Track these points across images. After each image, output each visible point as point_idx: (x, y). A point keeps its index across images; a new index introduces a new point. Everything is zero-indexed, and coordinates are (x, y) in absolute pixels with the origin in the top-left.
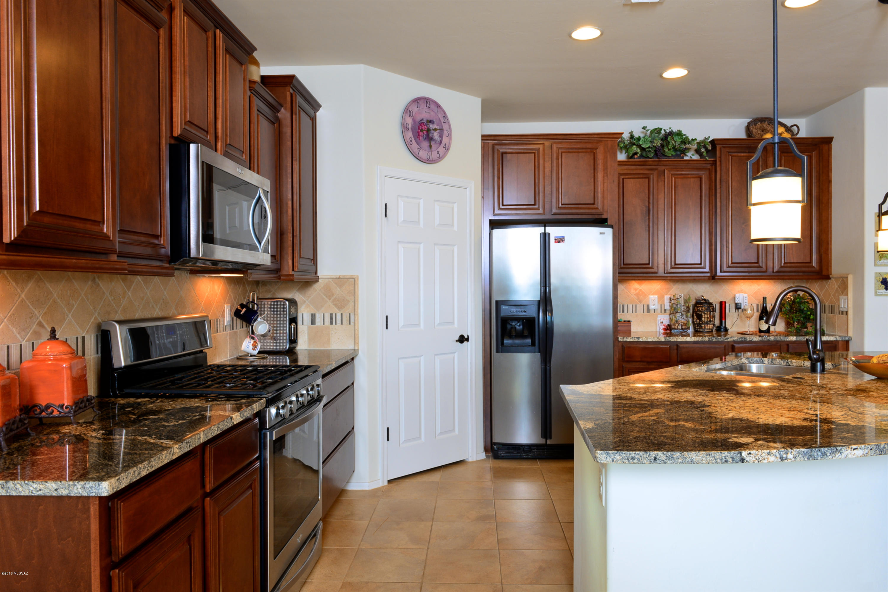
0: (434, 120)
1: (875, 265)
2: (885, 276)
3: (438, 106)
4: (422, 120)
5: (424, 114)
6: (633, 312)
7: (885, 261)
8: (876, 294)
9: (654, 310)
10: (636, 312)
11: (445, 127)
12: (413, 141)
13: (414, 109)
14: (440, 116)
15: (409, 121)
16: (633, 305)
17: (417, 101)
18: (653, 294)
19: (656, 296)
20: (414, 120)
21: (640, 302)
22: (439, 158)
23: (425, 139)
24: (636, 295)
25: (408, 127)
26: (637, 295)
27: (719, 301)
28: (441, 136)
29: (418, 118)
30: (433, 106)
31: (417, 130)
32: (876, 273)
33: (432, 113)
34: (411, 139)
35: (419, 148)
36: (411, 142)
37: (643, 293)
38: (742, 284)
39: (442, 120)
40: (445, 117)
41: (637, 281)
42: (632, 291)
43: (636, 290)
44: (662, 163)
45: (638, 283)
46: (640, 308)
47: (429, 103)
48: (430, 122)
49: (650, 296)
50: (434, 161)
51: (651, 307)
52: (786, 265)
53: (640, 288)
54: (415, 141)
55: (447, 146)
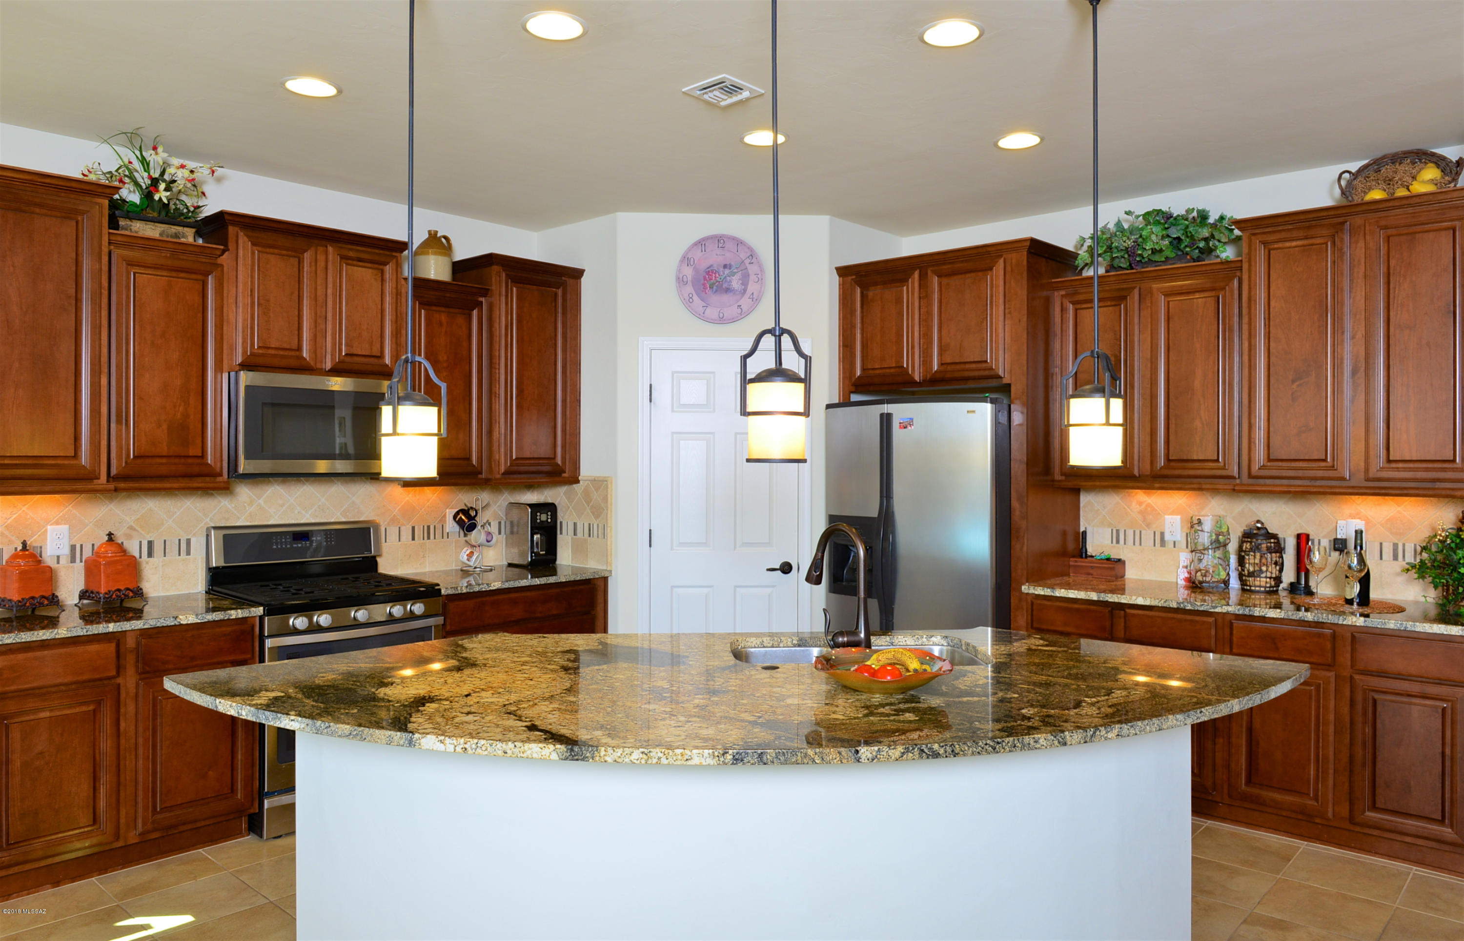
0: (733, 263)
3: (739, 242)
4: (711, 266)
5: (714, 258)
6: (1134, 544)
9: (1175, 542)
10: (1140, 544)
11: (752, 267)
12: (695, 298)
13: (698, 254)
14: (742, 254)
15: (689, 272)
16: (1134, 532)
17: (701, 243)
18: (1172, 513)
19: (1179, 517)
20: (696, 270)
21: (1148, 525)
22: (740, 314)
23: (716, 291)
24: (1140, 512)
25: (685, 279)
26: (1144, 515)
27: (1297, 533)
28: (745, 282)
29: (704, 266)
30: (729, 245)
31: (702, 282)
33: (728, 255)
34: (691, 296)
35: (705, 305)
36: (691, 300)
37: (1154, 509)
38: (1360, 502)
39: (747, 261)
40: (753, 255)
41: (1143, 490)
42: (1134, 505)
43: (1140, 503)
44: (1145, 275)
45: (1145, 493)
46: (1147, 536)
47: (722, 241)
48: (725, 266)
49: (1166, 517)
50: (733, 320)
51: (1167, 537)
52: (1394, 465)
53: (1150, 501)
54: (698, 295)
55: (755, 296)
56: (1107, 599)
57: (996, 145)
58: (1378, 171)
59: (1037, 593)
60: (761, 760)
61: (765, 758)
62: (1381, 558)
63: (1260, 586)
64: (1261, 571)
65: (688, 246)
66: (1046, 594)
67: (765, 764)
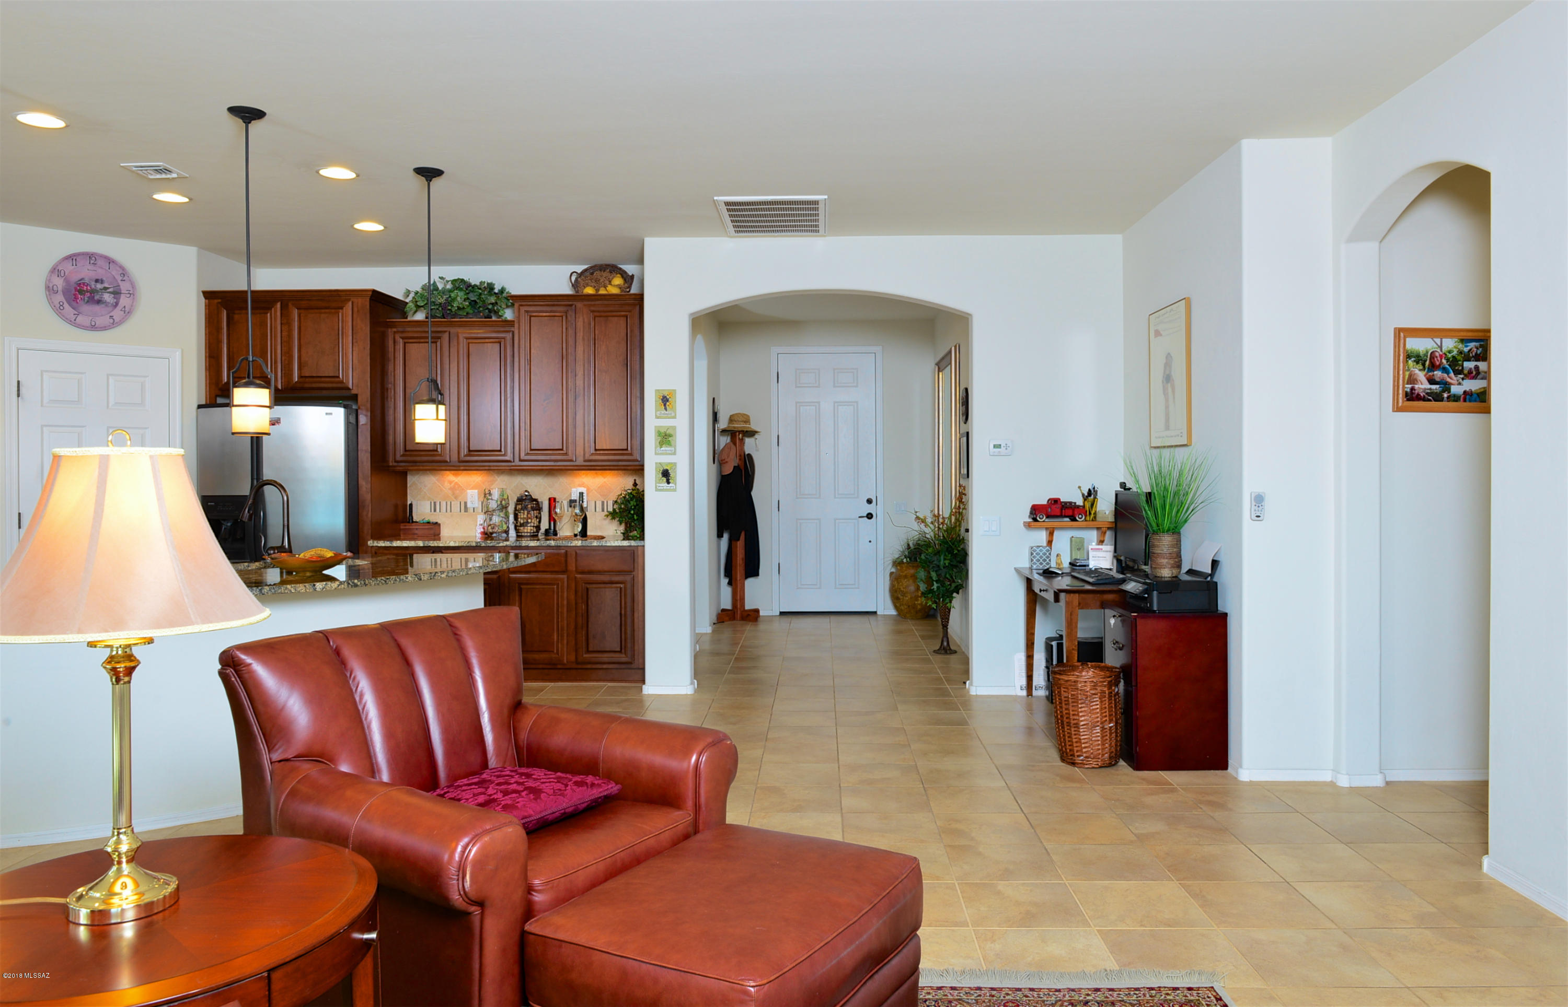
0: (104, 279)
1: (656, 454)
2: (666, 468)
3: (110, 261)
4: (82, 279)
5: (86, 272)
6: (446, 511)
7: (667, 449)
8: (657, 490)
9: (474, 508)
10: (451, 511)
11: (124, 287)
12: (66, 305)
13: (68, 267)
14: (115, 272)
15: (59, 283)
16: (446, 503)
17: (72, 258)
18: (472, 489)
19: (476, 491)
20: (67, 281)
21: (456, 498)
22: (113, 324)
23: (88, 302)
24: (451, 489)
25: (55, 288)
26: (453, 489)
27: (548, 497)
28: (117, 297)
29: (75, 278)
30: (100, 262)
31: (73, 292)
32: (656, 463)
33: (100, 271)
34: (61, 304)
35: (76, 313)
36: (62, 308)
37: (460, 486)
38: (584, 476)
39: (119, 278)
40: (124, 273)
41: (453, 472)
42: (447, 484)
43: (450, 482)
44: (453, 323)
45: (453, 474)
46: (456, 506)
47: (93, 258)
48: (97, 281)
49: (468, 491)
50: (104, 328)
51: (469, 505)
52: (598, 452)
53: (456, 481)
54: (70, 305)
55: (127, 309)
56: (430, 545)
57: (352, 226)
58: (592, 274)
59: (379, 545)
60: (261, 592)
61: (263, 591)
62: (596, 511)
63: (527, 533)
64: (527, 523)
65: (58, 259)
66: (386, 545)
67: (263, 594)
